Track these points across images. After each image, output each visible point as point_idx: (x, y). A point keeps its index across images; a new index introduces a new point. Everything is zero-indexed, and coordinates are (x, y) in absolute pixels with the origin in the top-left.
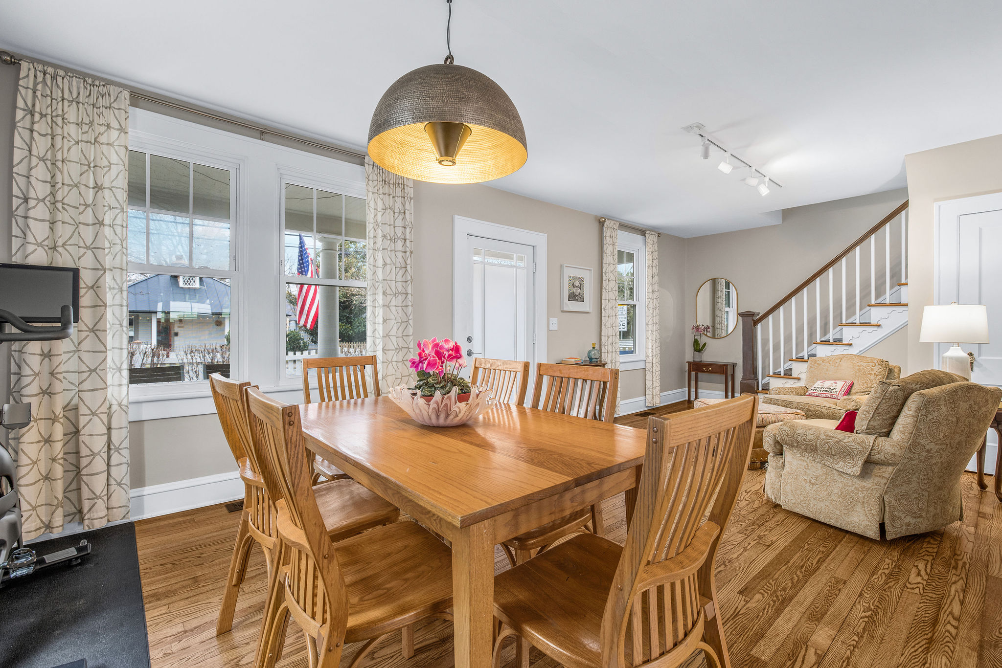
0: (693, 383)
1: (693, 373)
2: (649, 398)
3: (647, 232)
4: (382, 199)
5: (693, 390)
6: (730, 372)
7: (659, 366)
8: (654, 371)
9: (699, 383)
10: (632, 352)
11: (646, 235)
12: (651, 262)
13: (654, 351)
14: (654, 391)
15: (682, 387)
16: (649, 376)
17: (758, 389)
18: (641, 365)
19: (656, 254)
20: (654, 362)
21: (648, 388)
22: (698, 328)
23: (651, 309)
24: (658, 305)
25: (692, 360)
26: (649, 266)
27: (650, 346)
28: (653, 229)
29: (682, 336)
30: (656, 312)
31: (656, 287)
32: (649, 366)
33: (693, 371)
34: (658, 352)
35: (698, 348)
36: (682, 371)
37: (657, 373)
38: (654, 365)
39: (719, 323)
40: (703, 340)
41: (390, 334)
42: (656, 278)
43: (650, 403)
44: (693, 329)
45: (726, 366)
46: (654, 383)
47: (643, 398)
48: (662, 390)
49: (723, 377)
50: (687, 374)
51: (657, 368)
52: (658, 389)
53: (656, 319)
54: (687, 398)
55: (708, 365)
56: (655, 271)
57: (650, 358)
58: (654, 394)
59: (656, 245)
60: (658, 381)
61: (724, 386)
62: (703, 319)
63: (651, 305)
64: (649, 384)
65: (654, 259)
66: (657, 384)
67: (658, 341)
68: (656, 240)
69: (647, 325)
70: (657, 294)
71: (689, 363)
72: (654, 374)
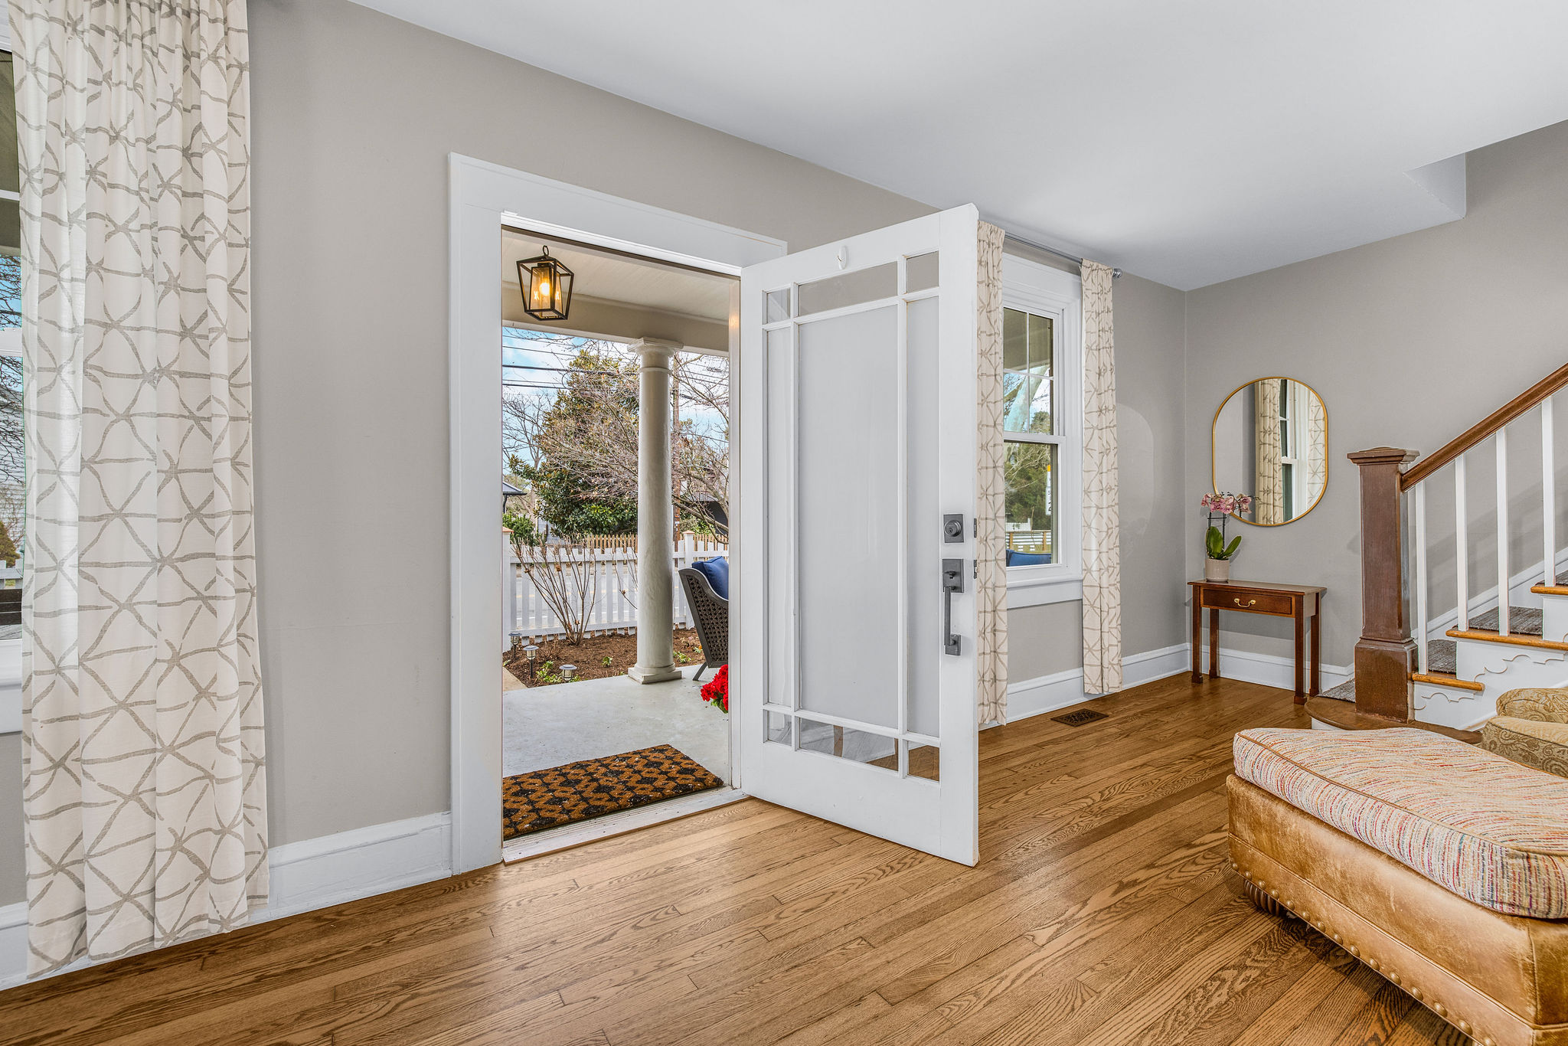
0: (1205, 632)
1: (1206, 611)
2: (1092, 672)
3: (1085, 262)
4: (90, 49)
5: (1205, 649)
6: (1308, 612)
7: (1117, 594)
8: (1105, 608)
9: (1222, 634)
10: (1047, 559)
11: (1083, 270)
12: (1094, 337)
13: (1104, 556)
14: (1105, 656)
15: (1178, 640)
16: (1090, 619)
17: (1415, 669)
18: (1071, 593)
19: (1108, 319)
20: (1104, 584)
21: (1090, 650)
22: (1217, 501)
23: (1096, 454)
24: (1113, 444)
25: (1200, 579)
26: (1089, 348)
27: (1094, 546)
28: (1103, 256)
29: (1176, 521)
30: (1111, 459)
31: (1110, 400)
32: (1090, 595)
33: (1206, 604)
34: (1116, 559)
35: (1218, 547)
36: (1176, 605)
37: (1112, 612)
38: (1105, 591)
39: (1267, 492)
40: (1234, 529)
41: (127, 510)
42: (1109, 379)
43: (1094, 685)
44: (1205, 503)
45: (1300, 597)
46: (1105, 636)
47: (1075, 673)
48: (1125, 652)
49: (1290, 622)
50: (1188, 611)
51: (1112, 600)
52: (1115, 651)
53: (1110, 479)
54: (1189, 667)
55: (1245, 593)
56: (1108, 359)
57: (1095, 574)
58: (1105, 664)
59: (1110, 296)
60: (1114, 632)
61: (1291, 644)
62: (1230, 481)
63: (1096, 444)
64: (1091, 638)
65: (1103, 330)
66: (1113, 639)
67: (1116, 531)
68: (1108, 283)
69: (1087, 492)
70: (1111, 416)
71: (1196, 587)
72: (1104, 614)
